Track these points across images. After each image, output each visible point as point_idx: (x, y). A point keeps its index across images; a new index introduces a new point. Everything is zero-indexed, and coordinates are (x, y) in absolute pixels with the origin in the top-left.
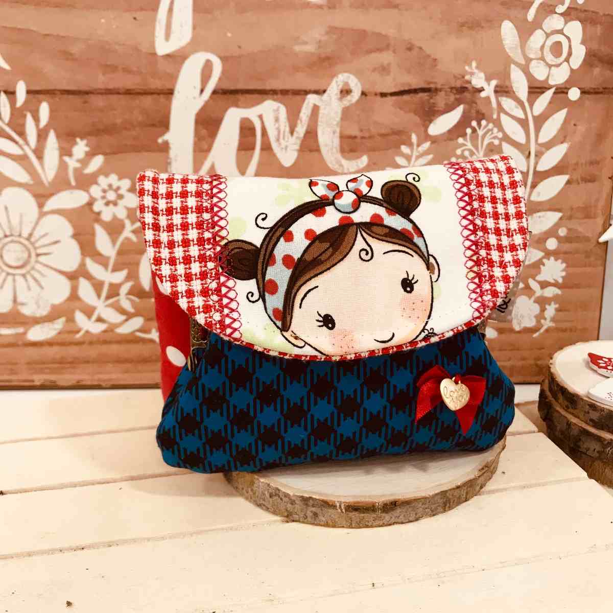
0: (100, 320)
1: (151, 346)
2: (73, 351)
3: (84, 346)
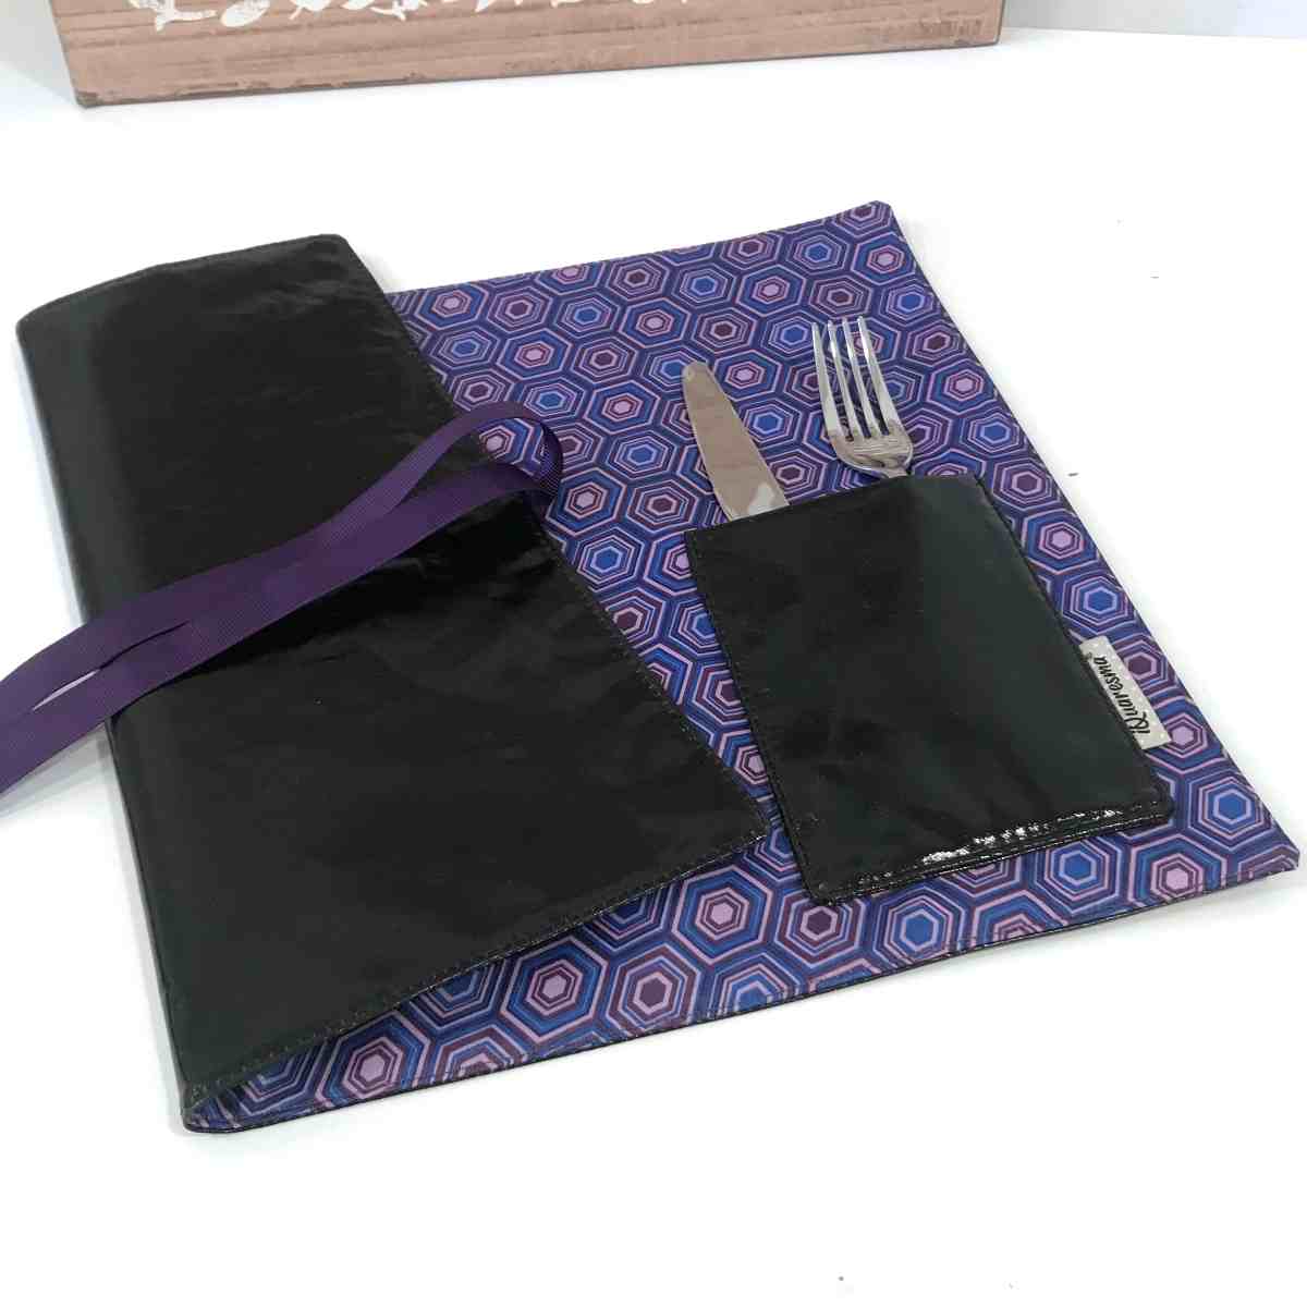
1: (395, 25)
2: (287, 40)
3: (304, 31)
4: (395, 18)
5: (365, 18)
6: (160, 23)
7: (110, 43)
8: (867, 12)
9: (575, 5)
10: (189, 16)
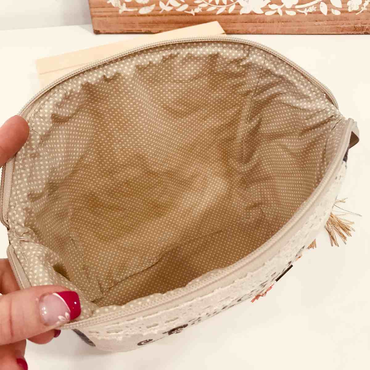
0: (170, 5)
1: (191, 16)
2: (158, 18)
3: (163, 16)
4: (191, 15)
5: (183, 14)
6: (121, 12)
7: (105, 16)
8: (338, 22)
9: (247, 14)
10: (129, 10)
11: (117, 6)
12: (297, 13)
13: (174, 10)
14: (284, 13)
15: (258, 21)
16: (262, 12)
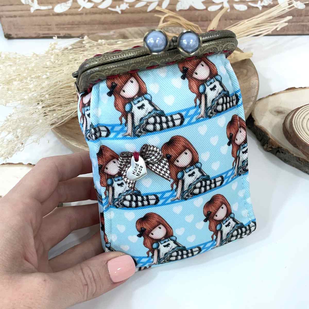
1: (116, 15)
2: (78, 18)
4: (117, 13)
5: (106, 12)
6: (32, 10)
7: (15, 16)
8: (302, 18)
9: (186, 10)
10: (43, 8)
11: (27, 3)
12: (249, 7)
13: (95, 6)
14: (232, 8)
15: (199, 19)
16: (204, 8)
